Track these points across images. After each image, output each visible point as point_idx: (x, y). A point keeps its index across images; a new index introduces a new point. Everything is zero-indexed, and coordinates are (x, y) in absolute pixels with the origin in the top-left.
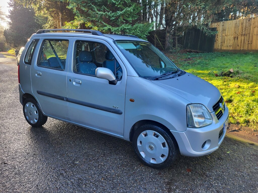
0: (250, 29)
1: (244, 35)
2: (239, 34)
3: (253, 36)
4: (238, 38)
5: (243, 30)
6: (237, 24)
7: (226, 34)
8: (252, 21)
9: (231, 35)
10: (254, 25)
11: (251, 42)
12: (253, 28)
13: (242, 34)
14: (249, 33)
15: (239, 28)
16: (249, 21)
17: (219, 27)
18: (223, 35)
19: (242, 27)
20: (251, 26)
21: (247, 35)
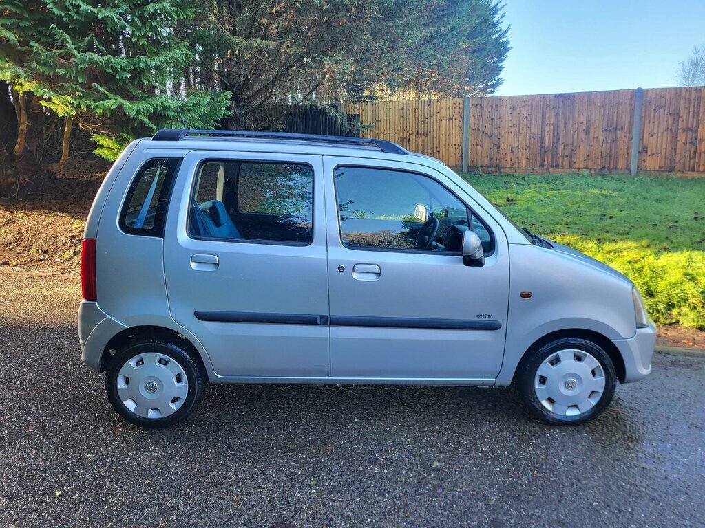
0: (433, 123)
1: (421, 134)
2: (411, 132)
3: (439, 137)
4: (409, 139)
5: (418, 124)
6: (405, 111)
7: (383, 131)
8: (435, 107)
9: (394, 133)
10: (440, 115)
11: (438, 150)
12: (438, 121)
13: (418, 133)
14: (432, 131)
15: (409, 119)
16: (429, 105)
17: (363, 113)
18: (377, 132)
19: (415, 117)
20: (433, 116)
21: (427, 134)
